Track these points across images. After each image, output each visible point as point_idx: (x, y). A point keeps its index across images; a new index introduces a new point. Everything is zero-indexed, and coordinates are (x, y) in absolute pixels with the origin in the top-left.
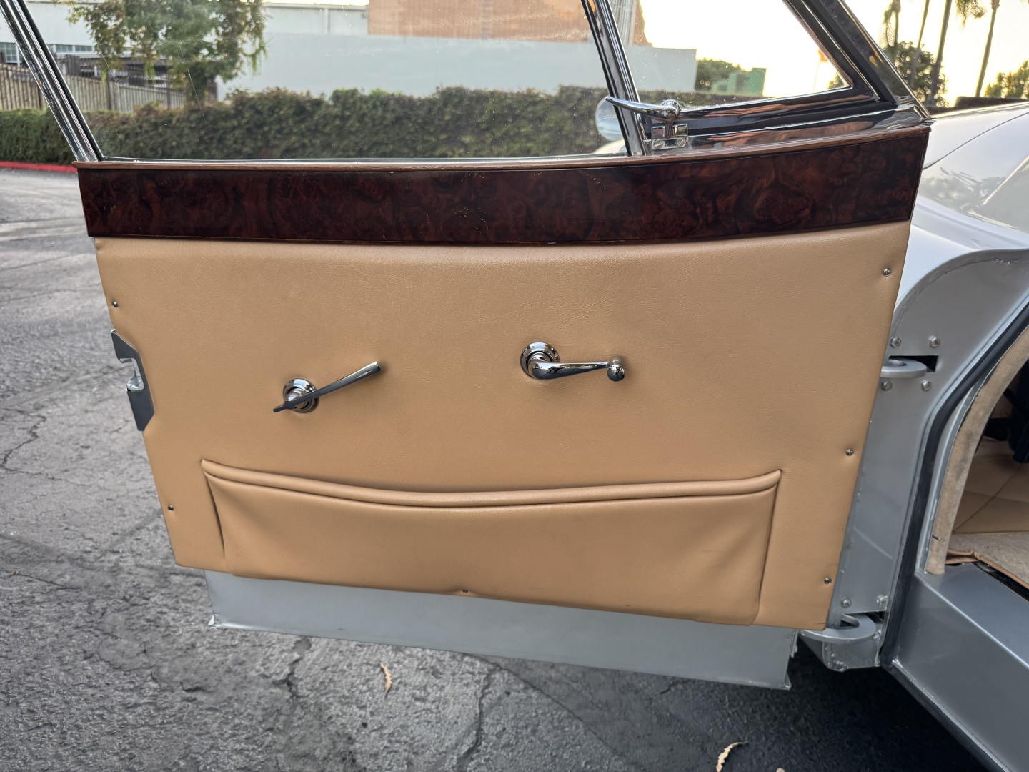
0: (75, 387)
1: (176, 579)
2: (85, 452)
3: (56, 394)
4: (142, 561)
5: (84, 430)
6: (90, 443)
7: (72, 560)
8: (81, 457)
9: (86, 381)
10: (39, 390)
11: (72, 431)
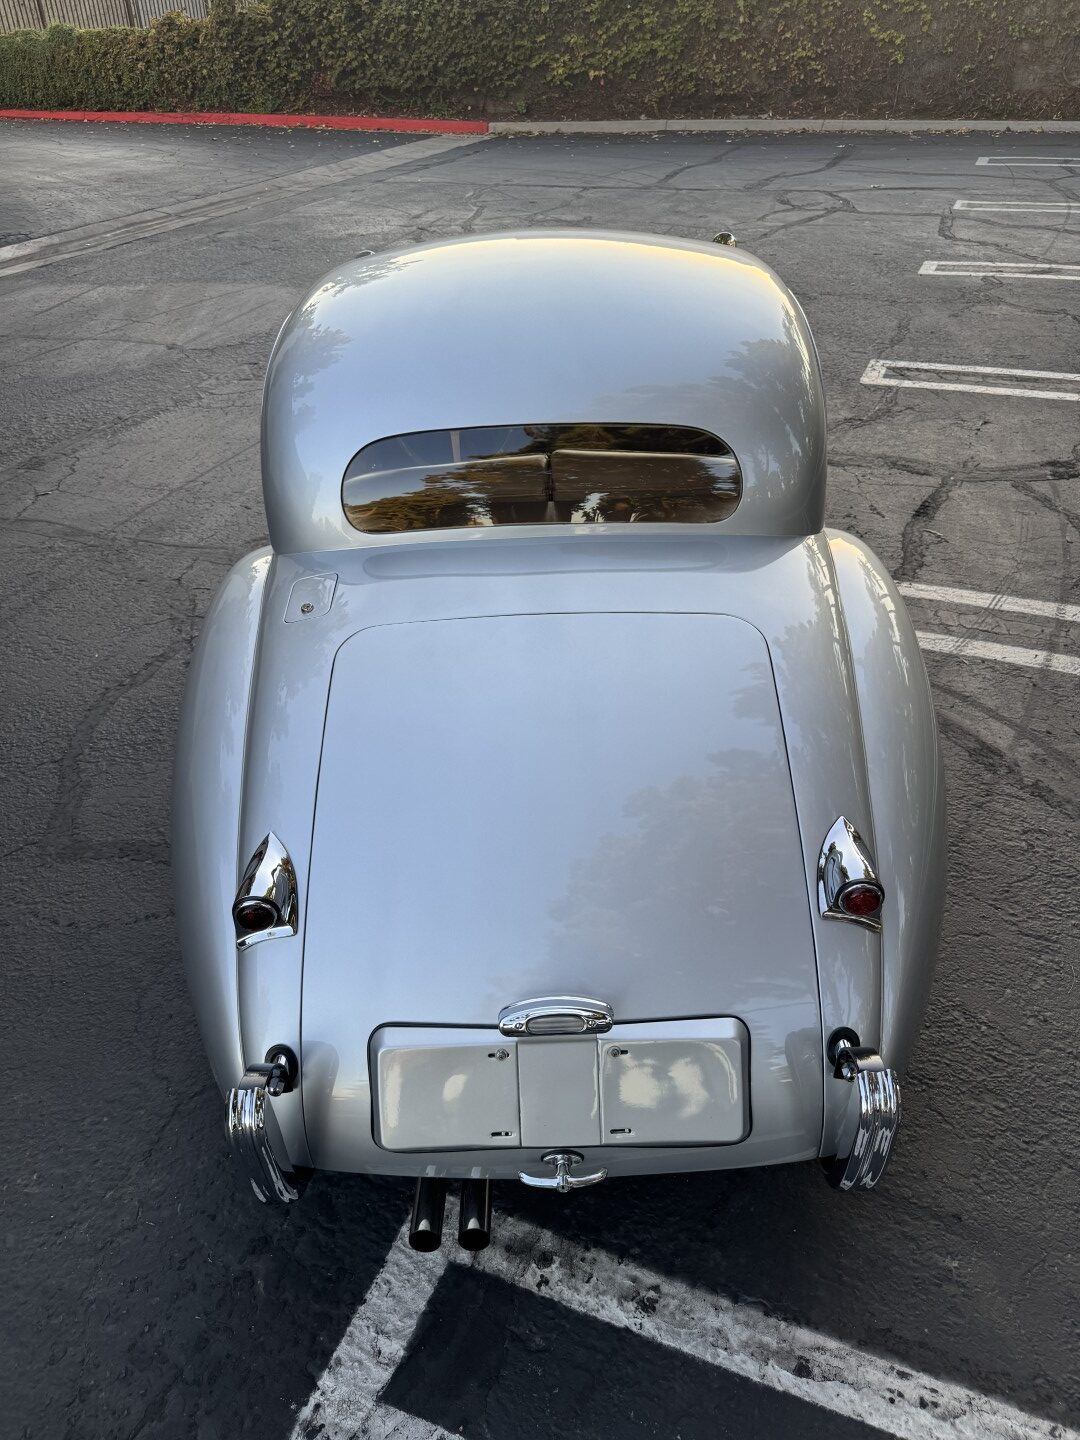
0: (96, 435)
1: (141, 543)
2: (102, 480)
3: (85, 441)
4: (126, 536)
5: (100, 466)
6: (104, 475)
7: (95, 535)
8: (99, 484)
9: (103, 430)
10: (74, 438)
11: (94, 467)
